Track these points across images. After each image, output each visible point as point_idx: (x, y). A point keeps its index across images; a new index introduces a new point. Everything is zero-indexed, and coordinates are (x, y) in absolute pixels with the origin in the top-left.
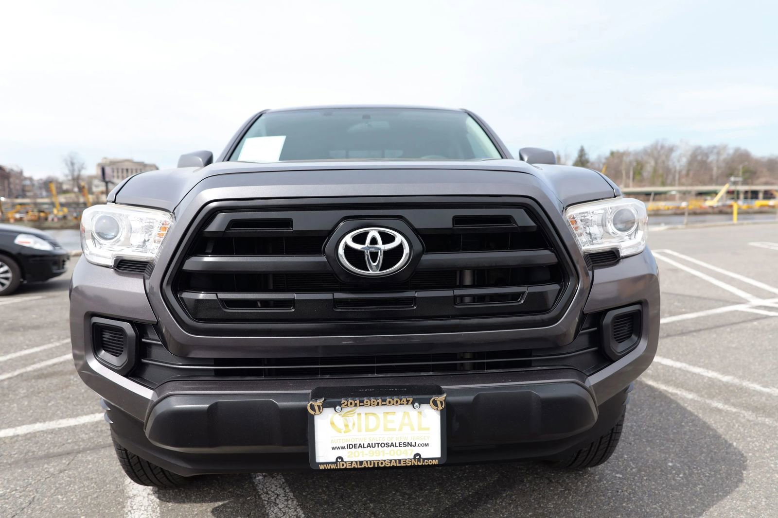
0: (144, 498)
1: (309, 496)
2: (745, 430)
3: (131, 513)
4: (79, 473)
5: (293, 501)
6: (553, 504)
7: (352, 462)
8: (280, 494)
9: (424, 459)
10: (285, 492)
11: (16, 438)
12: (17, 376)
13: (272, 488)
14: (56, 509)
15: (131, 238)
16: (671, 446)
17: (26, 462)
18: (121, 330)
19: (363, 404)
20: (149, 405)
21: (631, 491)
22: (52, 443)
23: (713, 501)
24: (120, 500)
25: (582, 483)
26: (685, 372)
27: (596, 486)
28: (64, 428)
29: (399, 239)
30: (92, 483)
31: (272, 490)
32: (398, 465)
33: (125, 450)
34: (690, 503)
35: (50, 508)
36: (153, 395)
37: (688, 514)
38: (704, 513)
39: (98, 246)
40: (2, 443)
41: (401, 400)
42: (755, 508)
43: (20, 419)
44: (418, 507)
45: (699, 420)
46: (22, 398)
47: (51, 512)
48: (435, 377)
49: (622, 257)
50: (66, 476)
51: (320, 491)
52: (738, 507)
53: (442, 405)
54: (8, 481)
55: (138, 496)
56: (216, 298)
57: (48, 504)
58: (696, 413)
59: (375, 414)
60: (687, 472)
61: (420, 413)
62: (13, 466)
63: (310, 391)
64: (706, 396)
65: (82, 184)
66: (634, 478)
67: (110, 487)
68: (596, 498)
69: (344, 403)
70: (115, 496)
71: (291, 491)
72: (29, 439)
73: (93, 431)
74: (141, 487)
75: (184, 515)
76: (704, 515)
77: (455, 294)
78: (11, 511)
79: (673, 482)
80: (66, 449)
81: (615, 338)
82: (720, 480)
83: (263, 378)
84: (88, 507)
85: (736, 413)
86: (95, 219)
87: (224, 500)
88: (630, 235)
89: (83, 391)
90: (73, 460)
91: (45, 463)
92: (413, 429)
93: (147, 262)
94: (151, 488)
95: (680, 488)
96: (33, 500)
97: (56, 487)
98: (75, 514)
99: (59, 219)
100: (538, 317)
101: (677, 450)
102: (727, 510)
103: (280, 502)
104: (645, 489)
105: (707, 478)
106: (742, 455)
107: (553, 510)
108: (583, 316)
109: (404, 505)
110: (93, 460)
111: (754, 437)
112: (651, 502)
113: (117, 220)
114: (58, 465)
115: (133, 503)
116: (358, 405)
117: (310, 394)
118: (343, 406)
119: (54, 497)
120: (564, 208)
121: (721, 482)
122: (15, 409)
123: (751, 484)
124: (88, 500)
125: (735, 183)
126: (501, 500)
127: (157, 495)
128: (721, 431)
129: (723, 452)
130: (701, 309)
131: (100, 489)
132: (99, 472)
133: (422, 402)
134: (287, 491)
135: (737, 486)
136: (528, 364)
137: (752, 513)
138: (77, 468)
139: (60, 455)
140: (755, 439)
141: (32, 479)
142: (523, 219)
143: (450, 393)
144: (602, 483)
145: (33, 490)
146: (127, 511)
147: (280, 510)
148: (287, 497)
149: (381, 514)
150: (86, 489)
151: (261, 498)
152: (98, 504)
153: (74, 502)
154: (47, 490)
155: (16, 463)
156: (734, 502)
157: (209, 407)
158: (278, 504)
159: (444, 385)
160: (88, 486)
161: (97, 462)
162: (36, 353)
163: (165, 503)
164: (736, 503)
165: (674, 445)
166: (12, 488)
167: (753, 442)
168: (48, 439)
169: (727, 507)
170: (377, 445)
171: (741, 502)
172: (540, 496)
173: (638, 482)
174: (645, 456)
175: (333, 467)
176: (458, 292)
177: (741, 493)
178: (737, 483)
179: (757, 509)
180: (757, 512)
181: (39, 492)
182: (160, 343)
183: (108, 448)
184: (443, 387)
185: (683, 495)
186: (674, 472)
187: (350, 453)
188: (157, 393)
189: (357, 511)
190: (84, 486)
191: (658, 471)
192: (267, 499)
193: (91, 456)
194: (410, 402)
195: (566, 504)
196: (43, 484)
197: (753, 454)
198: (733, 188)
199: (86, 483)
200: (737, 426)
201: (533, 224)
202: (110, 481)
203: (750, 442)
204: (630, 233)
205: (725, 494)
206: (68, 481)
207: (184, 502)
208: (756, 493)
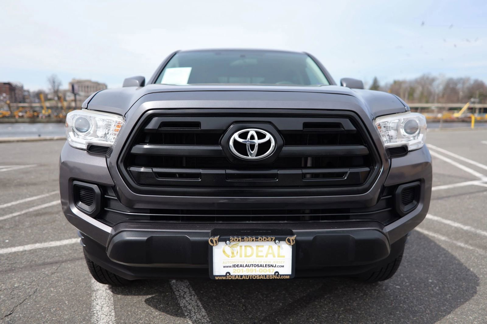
0: (103, 291)
1: (204, 294)
2: (478, 261)
3: (96, 301)
4: (63, 275)
5: (194, 296)
6: (357, 303)
7: (236, 276)
8: (187, 292)
9: (281, 275)
10: (190, 290)
11: (24, 253)
12: (24, 214)
13: (181, 288)
14: (50, 297)
15: (97, 132)
16: (431, 269)
17: (31, 267)
18: (92, 190)
19: (243, 240)
20: (109, 237)
21: (405, 296)
22: (46, 256)
23: (458, 305)
24: (89, 292)
25: (375, 291)
26: (440, 223)
27: (384, 293)
28: (53, 247)
29: (268, 136)
30: (71, 282)
31: (182, 289)
32: (264, 278)
33: (92, 262)
34: (443, 305)
35: (47, 296)
36: (112, 230)
37: (442, 312)
38: (452, 312)
39: (77, 136)
40: (16, 255)
41: (267, 238)
42: (484, 310)
43: (26, 241)
44: (272, 302)
45: (449, 253)
46: (27, 227)
47: (47, 298)
48: (289, 224)
49: (409, 150)
50: (55, 276)
51: (211, 290)
52: (473, 309)
53: (293, 242)
54: (21, 278)
55: (99, 290)
56: (152, 171)
57: (45, 293)
58: (447, 249)
59: (251, 246)
60: (441, 286)
61: (279, 246)
62: (23, 269)
63: (210, 231)
64: (453, 238)
65: (60, 95)
66: (407, 289)
67: (82, 284)
68: (383, 300)
69: (232, 239)
70: (86, 290)
71: (193, 290)
72: (33, 253)
73: (71, 249)
74: (101, 285)
75: (128, 303)
76: (451, 313)
77: (303, 172)
78: (23, 297)
79: (432, 292)
80: (55, 260)
81: (403, 202)
82: (462, 292)
83: (180, 222)
84: (69, 296)
85: (472, 250)
86: (75, 119)
87: (152, 294)
88: (414, 137)
89: (64, 224)
90: (59, 267)
91: (42, 268)
92: (274, 256)
93: (108, 147)
94: (107, 285)
95: (437, 296)
96: (36, 291)
97: (50, 283)
98: (61, 300)
99: (46, 117)
100: (355, 188)
101: (435, 272)
102: (466, 310)
103: (187, 296)
104: (414, 296)
105: (453, 290)
106: (476, 277)
107: (356, 307)
108: (384, 188)
109: (263, 301)
110: (72, 267)
111: (484, 265)
112: (418, 304)
113: (88, 120)
114: (50, 270)
115: (97, 295)
116: (240, 240)
117: (210, 233)
118: (231, 241)
119: (49, 289)
120: (374, 118)
121: (462, 293)
122: (23, 235)
123: (481, 295)
124: (69, 292)
125: (474, 103)
126: (324, 300)
127: (111, 290)
128: (463, 261)
129: (464, 274)
130: (450, 183)
131: (76, 285)
132: (76, 275)
133: (280, 240)
134: (191, 290)
135: (473, 296)
136: (348, 217)
137: (482, 313)
138: (62, 272)
139: (51, 263)
140: (484, 267)
141: (35, 278)
142: (348, 125)
143: (298, 234)
144: (387, 291)
145: (35, 285)
146: (93, 299)
147: (187, 301)
148: (191, 294)
149: (249, 306)
150: (68, 285)
151: (175, 294)
152: (76, 294)
153: (61, 293)
154: (44, 284)
155: (25, 267)
156: (471, 305)
157: (147, 239)
158: (185, 298)
159: (294, 230)
160: (69, 283)
161: (74, 268)
162: (35, 200)
163: (116, 295)
164: (472, 306)
165: (433, 269)
166: (23, 283)
167: (483, 269)
168: (44, 253)
169: (467, 309)
170: (251, 266)
171: (475, 306)
172: (348, 298)
173: (410, 291)
174: (414, 275)
175: (224, 278)
176: (305, 171)
177: (475, 300)
178: (473, 294)
179: (485, 311)
180: (485, 312)
181: (40, 286)
182: (116, 198)
183: (80, 260)
184: (293, 231)
185: (438, 300)
186: (433, 286)
187: (235, 270)
188: (114, 229)
189: (234, 304)
190: (67, 283)
191: (423, 285)
192: (178, 295)
193: (70, 265)
194: (273, 240)
195: (365, 303)
196: (42, 281)
197: (483, 276)
198: (472, 106)
199: (68, 281)
200: (473, 258)
201: (354, 128)
202: (82, 280)
203: (481, 268)
204: (415, 135)
205: (465, 301)
206: (57, 279)
207: (128, 295)
208: (485, 301)
